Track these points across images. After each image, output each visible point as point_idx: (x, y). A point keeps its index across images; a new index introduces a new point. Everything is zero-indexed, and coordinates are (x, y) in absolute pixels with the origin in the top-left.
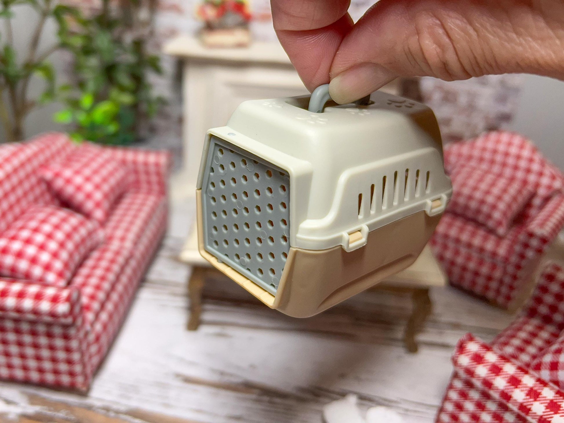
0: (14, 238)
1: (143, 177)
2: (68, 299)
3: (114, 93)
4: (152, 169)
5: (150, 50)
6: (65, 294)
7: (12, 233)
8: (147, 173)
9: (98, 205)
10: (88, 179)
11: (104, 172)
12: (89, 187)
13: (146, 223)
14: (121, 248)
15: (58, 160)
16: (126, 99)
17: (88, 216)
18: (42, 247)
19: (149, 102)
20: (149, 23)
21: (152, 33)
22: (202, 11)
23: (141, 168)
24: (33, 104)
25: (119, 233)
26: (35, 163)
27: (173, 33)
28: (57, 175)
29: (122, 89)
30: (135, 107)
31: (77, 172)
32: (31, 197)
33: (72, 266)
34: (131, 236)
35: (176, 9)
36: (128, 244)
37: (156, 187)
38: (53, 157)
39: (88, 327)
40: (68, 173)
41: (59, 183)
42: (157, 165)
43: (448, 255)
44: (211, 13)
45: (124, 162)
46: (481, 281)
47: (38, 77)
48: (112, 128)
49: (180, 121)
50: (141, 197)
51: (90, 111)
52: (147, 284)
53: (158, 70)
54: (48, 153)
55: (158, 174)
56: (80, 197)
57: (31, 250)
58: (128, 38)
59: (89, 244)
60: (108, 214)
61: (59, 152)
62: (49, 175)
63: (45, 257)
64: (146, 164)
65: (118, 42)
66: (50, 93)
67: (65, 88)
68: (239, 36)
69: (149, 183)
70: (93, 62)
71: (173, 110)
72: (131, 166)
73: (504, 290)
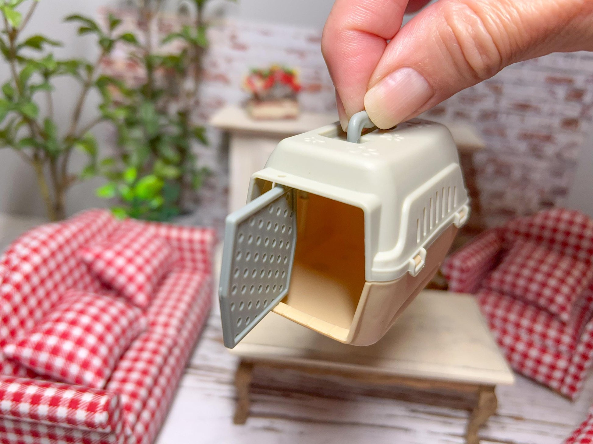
0: (49, 332)
1: (188, 255)
2: (106, 407)
3: (159, 165)
4: (197, 246)
5: (195, 121)
6: (103, 400)
7: (47, 326)
8: (192, 251)
9: (140, 288)
10: (130, 261)
11: (147, 253)
12: (131, 270)
13: (190, 306)
14: (165, 336)
15: (99, 239)
16: (171, 172)
17: (130, 301)
18: (80, 342)
19: (194, 173)
20: (194, 94)
21: (197, 103)
22: (249, 82)
23: (186, 245)
24: (74, 178)
25: (162, 319)
26: (74, 245)
27: (219, 104)
28: (98, 257)
29: (167, 162)
30: (180, 180)
31: (119, 254)
32: (70, 281)
33: (112, 362)
34: (175, 322)
35: (223, 79)
36: (172, 331)
37: (200, 266)
38: (93, 236)
39: (128, 431)
40: (109, 255)
41: (100, 265)
42: (202, 242)
43: (508, 340)
44: (259, 84)
45: (168, 239)
46: (543, 370)
47: (79, 150)
48: (156, 202)
49: (226, 191)
50: (185, 275)
51: (133, 186)
52: (191, 370)
53: (203, 141)
54: (88, 233)
55: (203, 252)
56: (122, 280)
57: (68, 346)
58: (174, 108)
59: (130, 334)
60: (151, 298)
61: (99, 231)
62: (89, 257)
63: (83, 354)
64: (191, 241)
65: (162, 112)
66: (92, 168)
67: (108, 161)
68: (287, 108)
69: (194, 260)
70: (137, 133)
71: (219, 182)
72: (175, 244)
73: (569, 380)
